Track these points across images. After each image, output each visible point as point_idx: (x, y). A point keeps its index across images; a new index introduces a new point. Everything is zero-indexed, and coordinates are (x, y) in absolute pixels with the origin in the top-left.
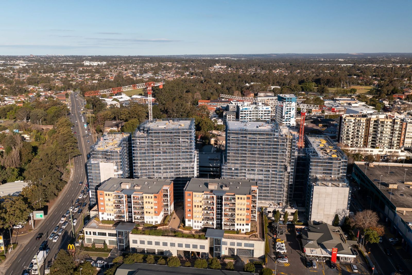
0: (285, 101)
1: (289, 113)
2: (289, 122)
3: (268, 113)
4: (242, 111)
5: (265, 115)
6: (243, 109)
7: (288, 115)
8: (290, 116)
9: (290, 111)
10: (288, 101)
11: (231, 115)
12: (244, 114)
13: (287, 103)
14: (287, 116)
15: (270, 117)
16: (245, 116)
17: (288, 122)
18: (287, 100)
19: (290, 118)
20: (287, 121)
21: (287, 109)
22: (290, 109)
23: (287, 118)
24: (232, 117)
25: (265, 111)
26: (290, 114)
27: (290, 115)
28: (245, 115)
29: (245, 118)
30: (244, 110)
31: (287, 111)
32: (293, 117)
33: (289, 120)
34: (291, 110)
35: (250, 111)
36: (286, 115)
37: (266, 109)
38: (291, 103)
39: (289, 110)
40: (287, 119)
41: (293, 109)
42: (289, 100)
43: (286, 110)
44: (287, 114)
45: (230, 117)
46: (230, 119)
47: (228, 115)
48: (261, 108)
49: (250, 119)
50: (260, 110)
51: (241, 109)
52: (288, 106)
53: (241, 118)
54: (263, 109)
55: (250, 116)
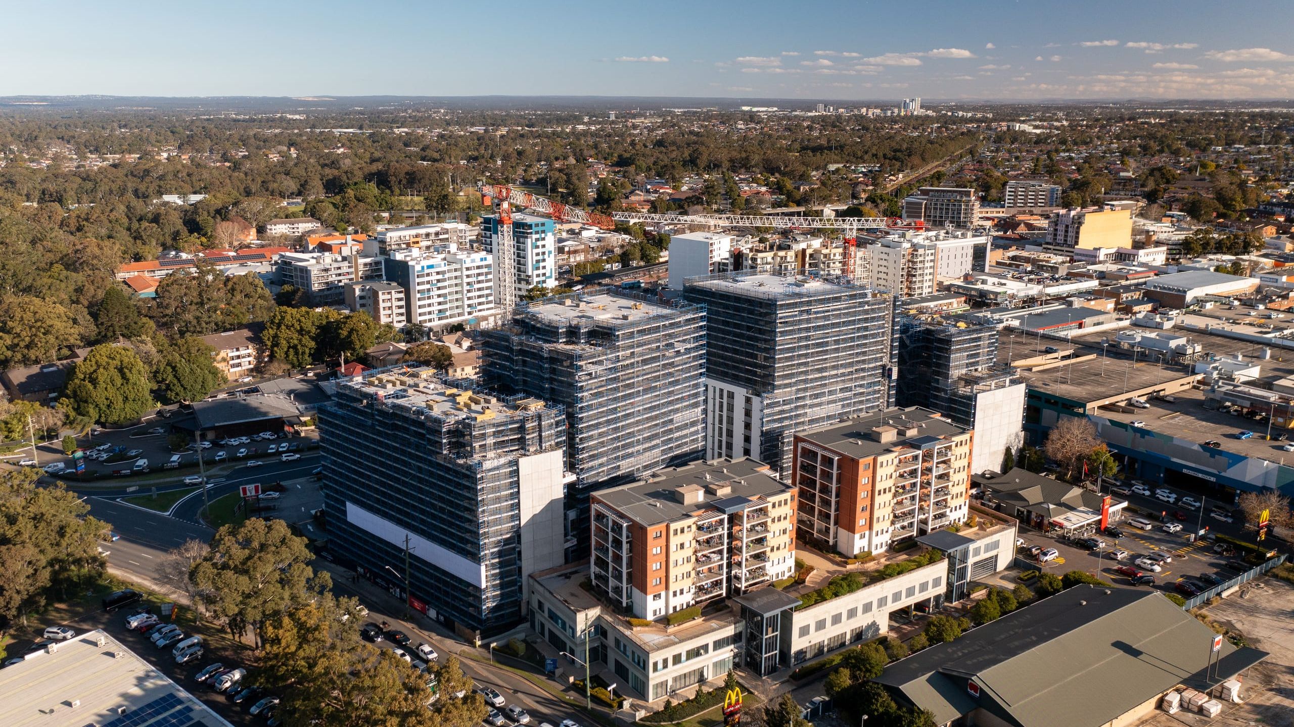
0: (531, 233)
1: (542, 264)
3: (487, 274)
4: (423, 276)
5: (480, 278)
6: (423, 268)
7: (541, 271)
8: (544, 274)
9: (544, 260)
10: (537, 233)
11: (393, 292)
12: (428, 282)
13: (534, 236)
14: (538, 276)
16: (429, 290)
18: (534, 229)
19: (544, 278)
21: (538, 254)
22: (544, 253)
24: (395, 296)
25: (478, 267)
26: (544, 267)
27: (544, 271)
28: (428, 286)
29: (431, 293)
30: (426, 271)
31: (538, 261)
32: (550, 277)
34: (546, 256)
35: (438, 273)
36: (536, 272)
37: (482, 260)
38: (543, 235)
39: (540, 257)
41: (550, 252)
42: (540, 228)
43: (535, 258)
44: (538, 268)
45: (389, 297)
46: (389, 304)
47: (380, 293)
48: (468, 260)
49: (439, 296)
50: (465, 266)
51: (418, 268)
52: (537, 247)
53: (418, 296)
54: (473, 261)
55: (439, 288)
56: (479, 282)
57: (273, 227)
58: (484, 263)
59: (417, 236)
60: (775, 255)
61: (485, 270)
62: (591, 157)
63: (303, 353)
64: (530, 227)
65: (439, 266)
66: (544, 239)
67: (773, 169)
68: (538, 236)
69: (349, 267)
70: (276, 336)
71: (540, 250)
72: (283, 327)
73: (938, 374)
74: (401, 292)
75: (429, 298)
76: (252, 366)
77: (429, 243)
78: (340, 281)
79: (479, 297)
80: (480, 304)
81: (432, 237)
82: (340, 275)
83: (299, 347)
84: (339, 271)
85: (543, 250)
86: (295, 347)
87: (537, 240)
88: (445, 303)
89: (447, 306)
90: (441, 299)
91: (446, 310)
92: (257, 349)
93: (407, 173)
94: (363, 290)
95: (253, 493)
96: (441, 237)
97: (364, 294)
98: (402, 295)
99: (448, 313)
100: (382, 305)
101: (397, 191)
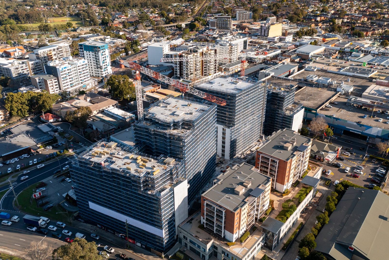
0: (100, 50)
1: (105, 61)
2: (107, 71)
3: (86, 67)
4: (63, 72)
5: (84, 69)
6: (62, 68)
7: (105, 64)
8: (106, 65)
9: (106, 60)
10: (102, 50)
11: (53, 79)
12: (65, 74)
13: (102, 51)
14: (104, 66)
15: (88, 71)
16: (66, 77)
17: (106, 72)
18: (101, 48)
19: (106, 66)
20: (105, 71)
21: (103, 58)
22: (105, 57)
23: (105, 67)
24: (54, 81)
25: (82, 65)
26: (106, 62)
27: (106, 64)
28: (65, 75)
29: (67, 78)
30: (64, 70)
31: (104, 60)
32: (109, 65)
33: (107, 69)
35: (68, 70)
37: (83, 62)
38: (104, 50)
39: (104, 59)
40: (105, 68)
41: (107, 56)
42: (103, 48)
44: (104, 63)
45: (51, 82)
46: (52, 85)
47: (48, 81)
48: (78, 63)
49: (70, 78)
50: (77, 65)
51: (60, 69)
52: (103, 55)
53: (62, 79)
54: (80, 63)
55: (69, 76)
56: (83, 71)
58: (84, 63)
59: (50, 51)
60: (194, 55)
61: (85, 66)
62: (89, 2)
63: (25, 112)
64: (99, 48)
65: (68, 67)
66: (105, 52)
67: (155, 6)
68: (103, 51)
69: (26, 66)
70: (11, 107)
71: (104, 56)
72: (14, 102)
73: (279, 108)
74: (55, 79)
75: (66, 80)
76: (3, 119)
77: (55, 53)
78: (23, 72)
79: (84, 76)
80: (85, 79)
81: (56, 50)
82: (23, 70)
83: (22, 109)
84: (22, 68)
85: (105, 56)
86: (20, 109)
87: (103, 52)
88: (73, 80)
89: (73, 82)
90: (71, 80)
91: (73, 83)
92: (3, 112)
93: (26, 15)
94: (39, 80)
95: (39, 195)
96: (59, 50)
97: (40, 81)
98: (56, 80)
99: (74, 84)
100: (49, 85)
101: (23, 22)
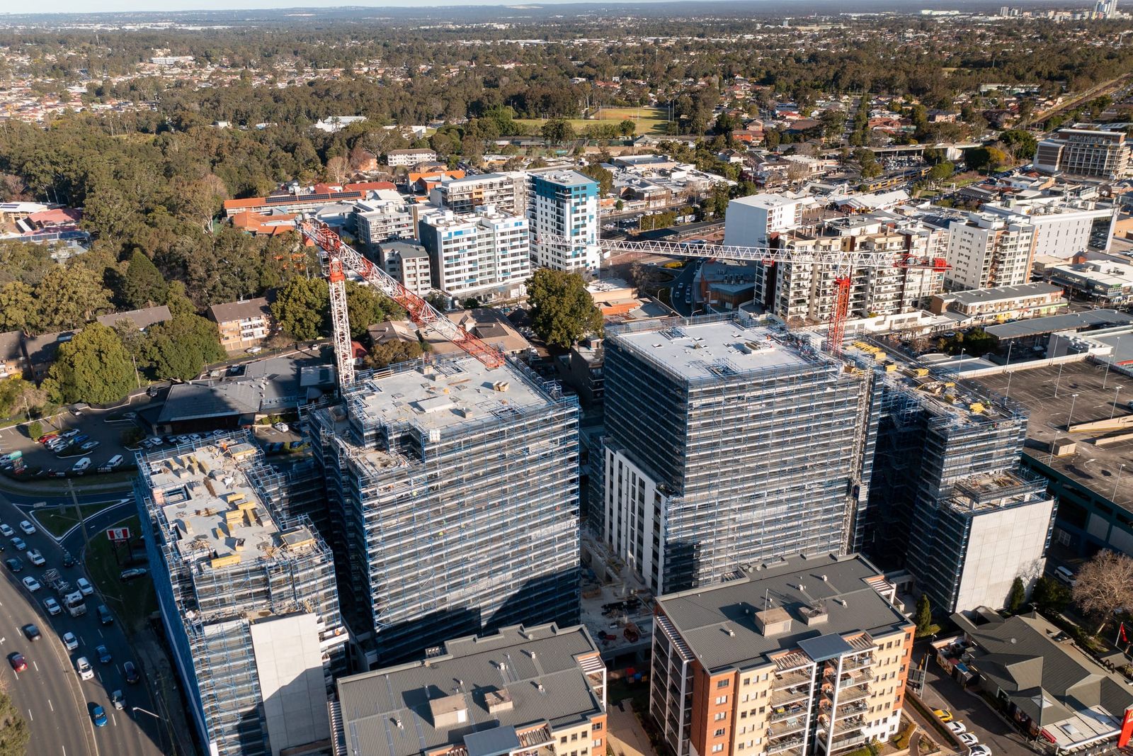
0: (570, 197)
1: (581, 230)
2: (584, 258)
3: (521, 239)
4: (449, 243)
5: (515, 244)
6: (450, 234)
7: (580, 237)
8: (584, 240)
9: (584, 225)
10: (577, 197)
11: (417, 259)
12: (456, 249)
13: (574, 201)
14: (577, 241)
15: (527, 249)
16: (458, 257)
17: (580, 259)
18: (574, 193)
19: (584, 244)
20: (577, 256)
21: (577, 219)
22: (584, 218)
23: (577, 245)
24: (419, 263)
25: (513, 233)
26: (584, 233)
27: (584, 236)
28: (456, 253)
29: (460, 260)
30: (454, 238)
31: (577, 227)
32: (592, 242)
33: (584, 251)
34: (587, 221)
35: (469, 239)
36: (574, 238)
37: (516, 224)
38: (584, 199)
39: (580, 222)
40: (577, 249)
41: (591, 217)
42: (580, 192)
43: (574, 223)
44: (577, 234)
45: (413, 264)
46: (414, 272)
47: (404, 260)
48: (501, 226)
49: (470, 262)
50: (498, 231)
51: (444, 235)
52: (577, 212)
53: (445, 262)
54: (506, 226)
55: (470, 254)
56: (513, 248)
57: (393, 157)
58: (519, 228)
59: (480, 187)
60: (817, 243)
61: (520, 235)
63: (309, 327)
64: (570, 189)
65: (469, 232)
66: (584, 203)
68: (578, 200)
69: (410, 218)
70: (283, 310)
71: (580, 215)
72: (290, 300)
73: (928, 476)
74: (426, 259)
75: (457, 265)
76: (265, 336)
77: (494, 193)
78: (399, 232)
79: (513, 262)
80: (514, 270)
81: (498, 187)
82: (399, 226)
83: (304, 321)
84: (398, 223)
85: (584, 214)
86: (300, 320)
87: (577, 204)
88: (476, 269)
89: (478, 272)
90: (471, 266)
91: (476, 276)
92: (270, 319)
94: (393, 254)
95: (122, 537)
96: (505, 187)
97: (393, 258)
98: (427, 263)
99: (478, 280)
100: (406, 272)
101: (533, 114)
